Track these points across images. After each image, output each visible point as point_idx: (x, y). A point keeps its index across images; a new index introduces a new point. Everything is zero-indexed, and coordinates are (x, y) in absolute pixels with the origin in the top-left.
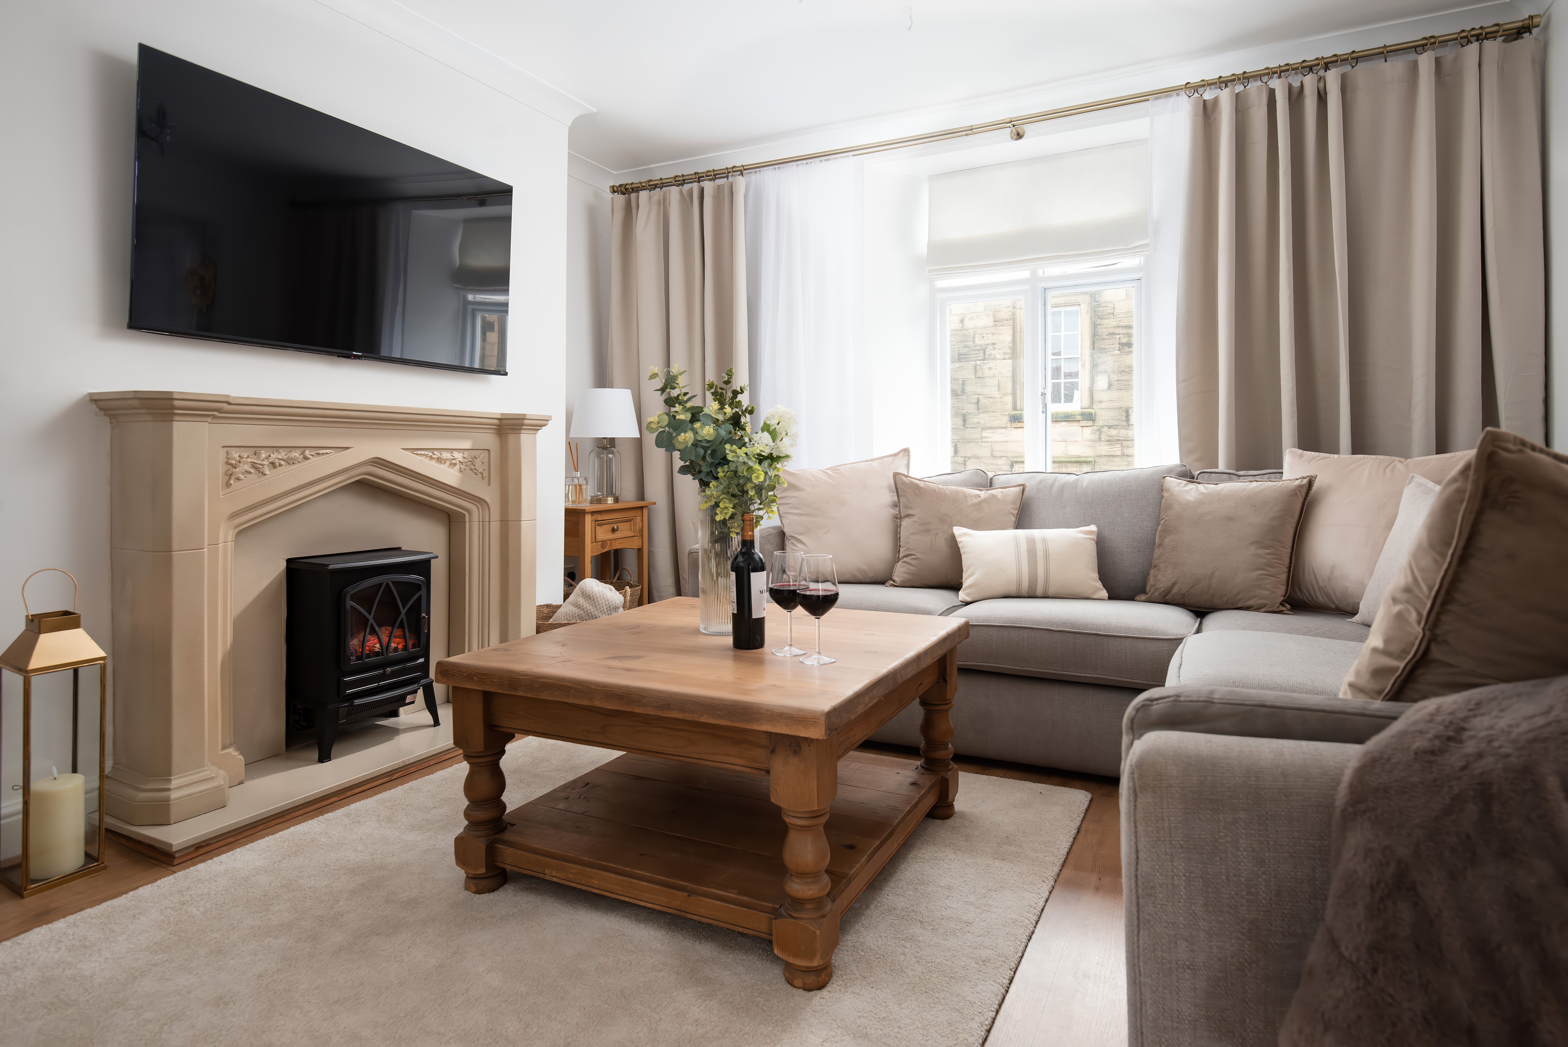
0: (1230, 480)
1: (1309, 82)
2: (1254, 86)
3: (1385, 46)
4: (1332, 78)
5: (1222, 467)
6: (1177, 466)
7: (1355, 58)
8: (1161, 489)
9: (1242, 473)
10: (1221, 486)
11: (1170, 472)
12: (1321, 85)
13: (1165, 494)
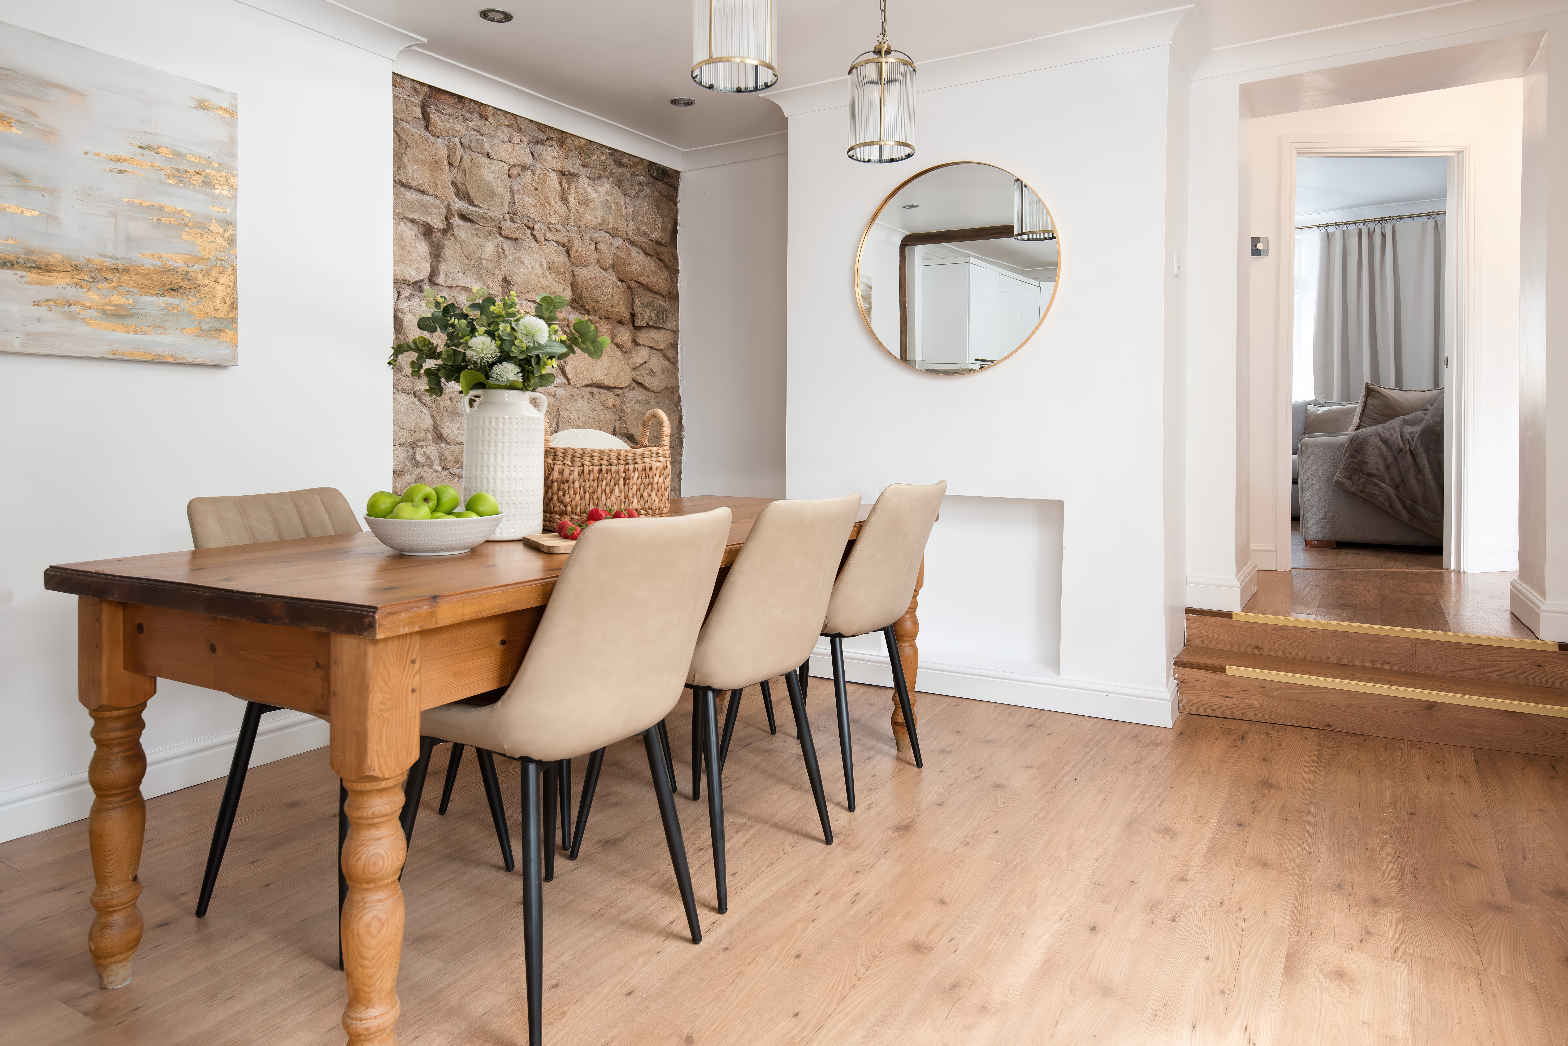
0: (1337, 405)
1: (1378, 228)
2: (1352, 227)
3: (1413, 215)
4: (1388, 228)
5: (1335, 401)
6: (1313, 400)
7: (1399, 218)
8: (1306, 410)
9: (1343, 403)
10: (1333, 407)
11: (1310, 402)
12: (1383, 230)
13: (1308, 412)
